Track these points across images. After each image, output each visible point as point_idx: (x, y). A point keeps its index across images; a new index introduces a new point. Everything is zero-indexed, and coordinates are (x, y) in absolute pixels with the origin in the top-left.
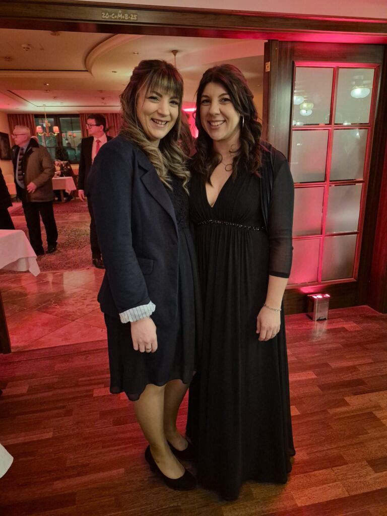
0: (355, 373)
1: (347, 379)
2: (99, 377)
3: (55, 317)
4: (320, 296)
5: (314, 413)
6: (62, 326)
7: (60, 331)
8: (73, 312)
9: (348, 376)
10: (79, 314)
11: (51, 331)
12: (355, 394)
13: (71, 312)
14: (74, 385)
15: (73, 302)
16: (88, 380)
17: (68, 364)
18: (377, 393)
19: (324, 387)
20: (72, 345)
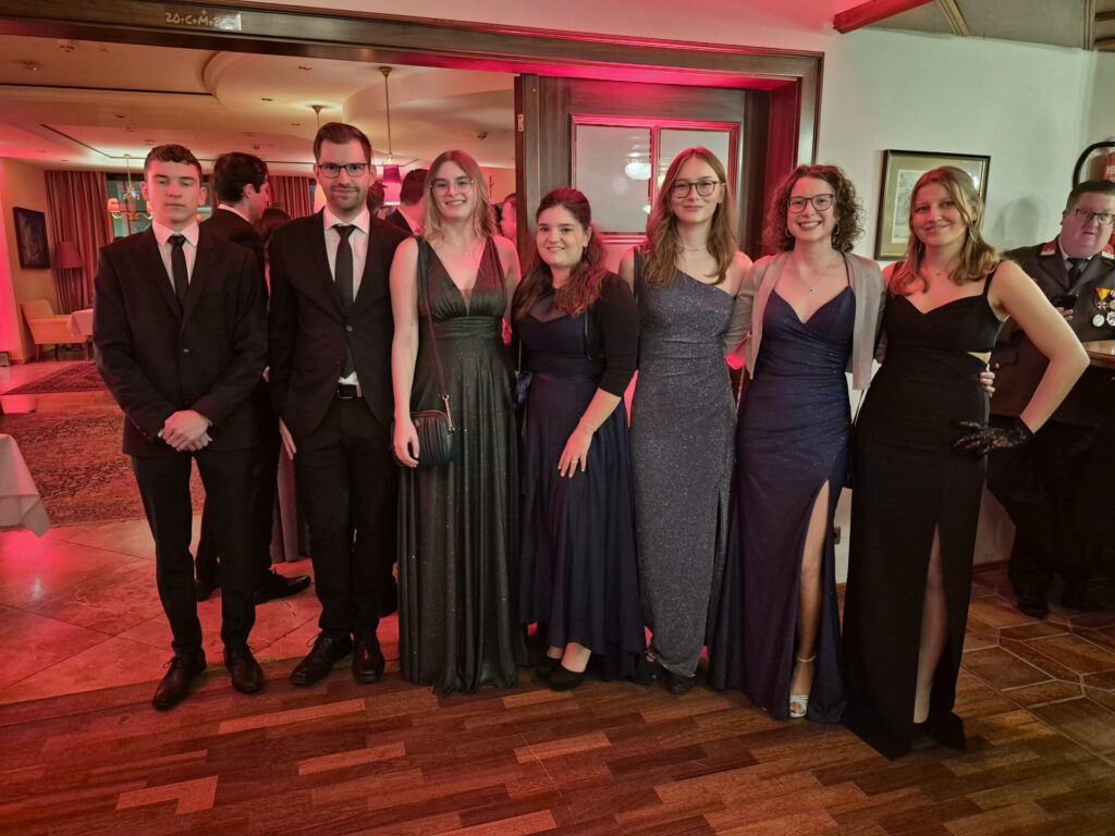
0: (686, 733)
1: (670, 747)
2: (140, 764)
3: (73, 627)
5: (586, 823)
6: (84, 648)
7: (79, 661)
8: (119, 615)
9: (673, 738)
10: (129, 619)
11: (55, 661)
12: (678, 779)
13: (113, 615)
14: (77, 784)
15: (124, 592)
16: (114, 773)
17: (76, 736)
18: (723, 774)
19: (619, 766)
20: (99, 691)
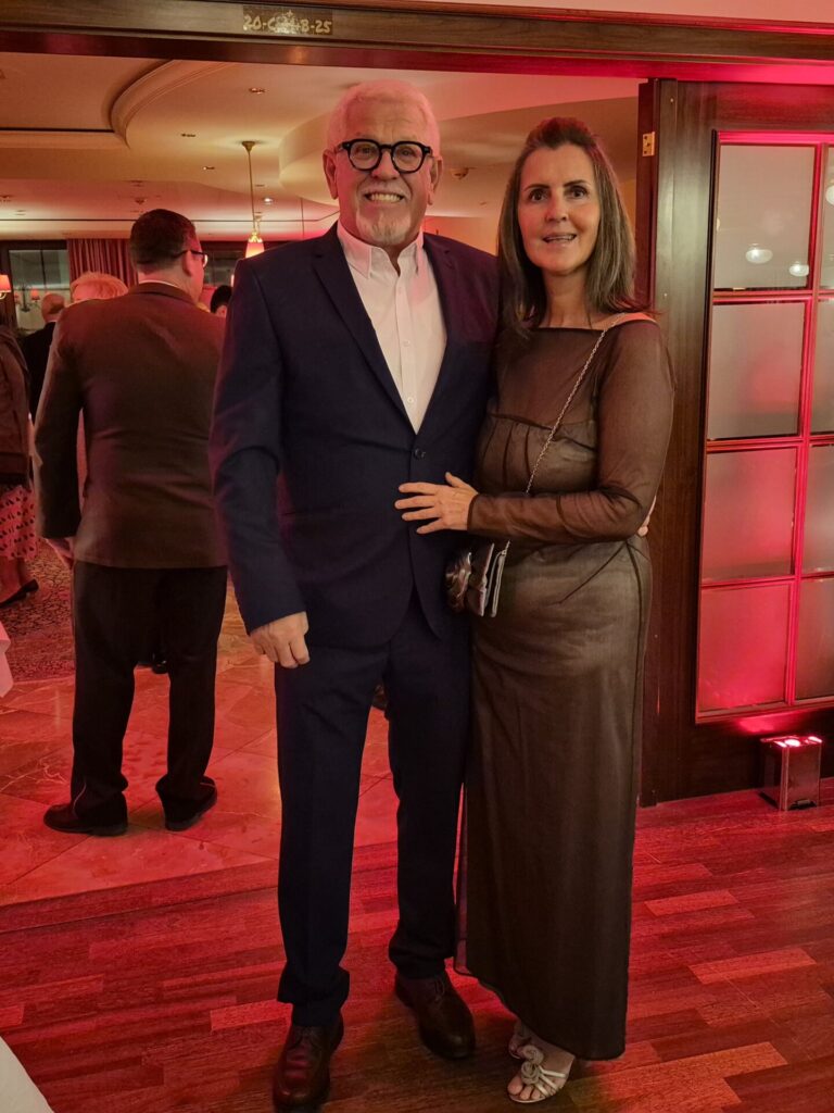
4: (794, 743)
